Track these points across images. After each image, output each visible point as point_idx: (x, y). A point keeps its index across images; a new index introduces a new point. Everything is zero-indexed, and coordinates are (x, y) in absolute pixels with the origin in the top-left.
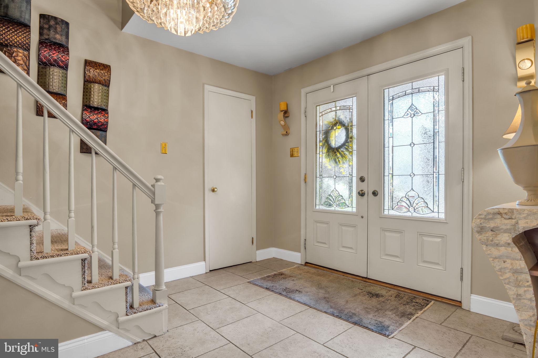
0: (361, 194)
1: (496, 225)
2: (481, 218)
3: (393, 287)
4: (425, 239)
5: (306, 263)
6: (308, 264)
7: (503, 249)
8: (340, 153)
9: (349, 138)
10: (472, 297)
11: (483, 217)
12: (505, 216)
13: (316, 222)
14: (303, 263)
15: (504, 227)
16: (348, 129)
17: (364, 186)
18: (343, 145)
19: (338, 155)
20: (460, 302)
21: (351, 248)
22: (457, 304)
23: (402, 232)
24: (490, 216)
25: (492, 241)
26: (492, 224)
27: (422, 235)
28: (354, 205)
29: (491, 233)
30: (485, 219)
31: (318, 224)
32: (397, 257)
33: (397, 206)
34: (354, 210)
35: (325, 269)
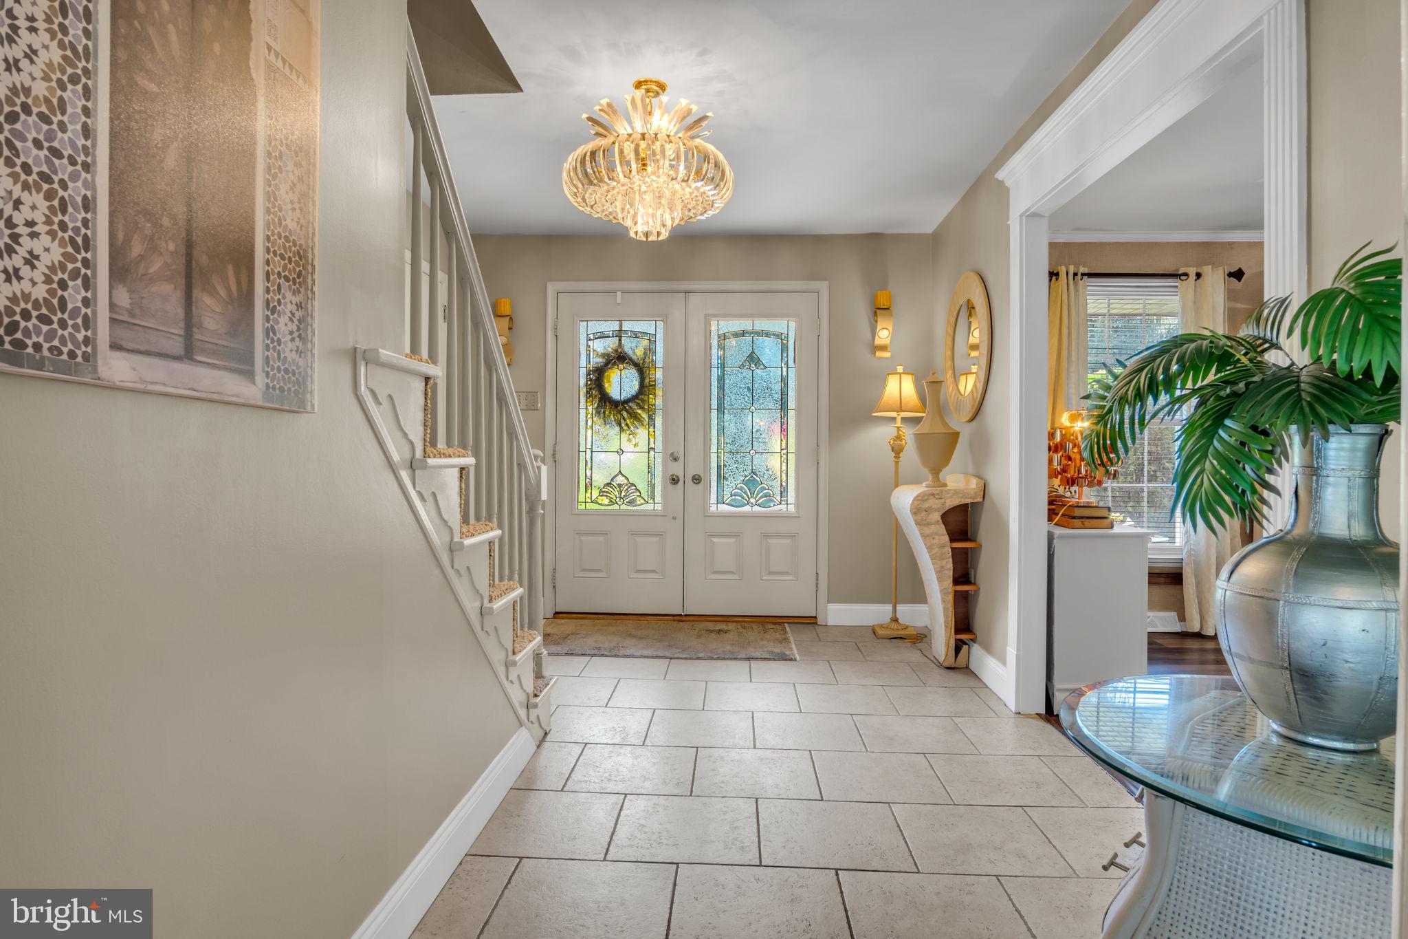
0: (675, 481)
1: (930, 505)
2: (919, 500)
3: (725, 619)
4: (771, 541)
5: (556, 613)
6: (561, 615)
7: (933, 527)
8: (627, 411)
9: (645, 387)
10: (828, 607)
11: (920, 498)
12: (937, 496)
13: (578, 534)
14: (551, 615)
15: (936, 506)
16: (642, 369)
17: (677, 469)
18: (634, 398)
19: (625, 414)
20: (815, 617)
21: (654, 571)
22: (810, 621)
23: (739, 535)
24: (926, 497)
25: (925, 520)
26: (926, 505)
27: (767, 536)
28: (658, 498)
29: (925, 513)
30: (921, 500)
31: (583, 538)
32: (732, 573)
33: (730, 498)
34: (659, 507)
35: (600, 616)
